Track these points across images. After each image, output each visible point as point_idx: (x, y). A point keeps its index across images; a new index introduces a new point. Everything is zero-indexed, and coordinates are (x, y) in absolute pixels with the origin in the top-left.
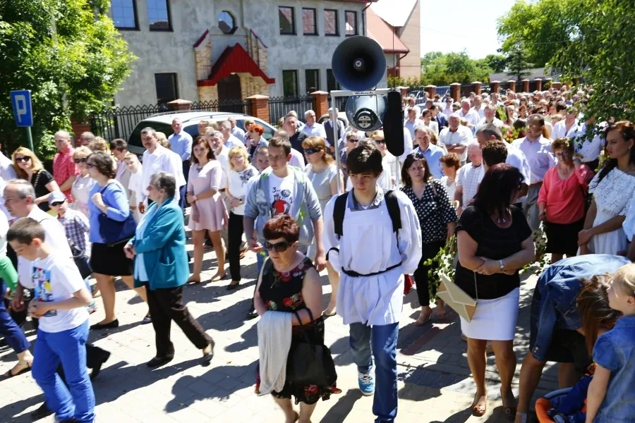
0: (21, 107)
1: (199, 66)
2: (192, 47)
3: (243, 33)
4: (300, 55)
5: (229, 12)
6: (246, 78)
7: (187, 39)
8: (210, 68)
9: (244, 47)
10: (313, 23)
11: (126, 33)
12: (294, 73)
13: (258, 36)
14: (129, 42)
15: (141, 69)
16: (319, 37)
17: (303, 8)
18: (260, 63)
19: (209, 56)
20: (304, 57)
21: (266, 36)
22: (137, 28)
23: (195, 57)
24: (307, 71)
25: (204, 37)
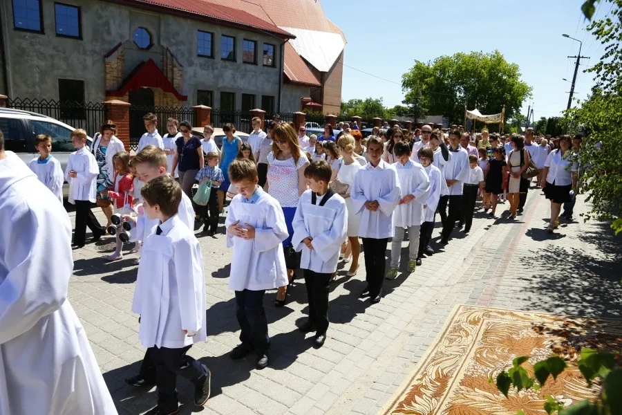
1: (108, 76)
2: (102, 57)
3: (159, 50)
4: (217, 77)
5: (146, 29)
6: (160, 94)
7: (97, 49)
8: (120, 79)
9: (158, 64)
10: (232, 51)
11: (29, 35)
12: (209, 93)
13: (175, 55)
14: (31, 44)
15: (43, 74)
16: (236, 63)
17: (223, 35)
18: (175, 81)
19: (120, 68)
20: (221, 80)
21: (183, 55)
22: (42, 32)
23: (105, 68)
24: (222, 93)
25: (116, 49)
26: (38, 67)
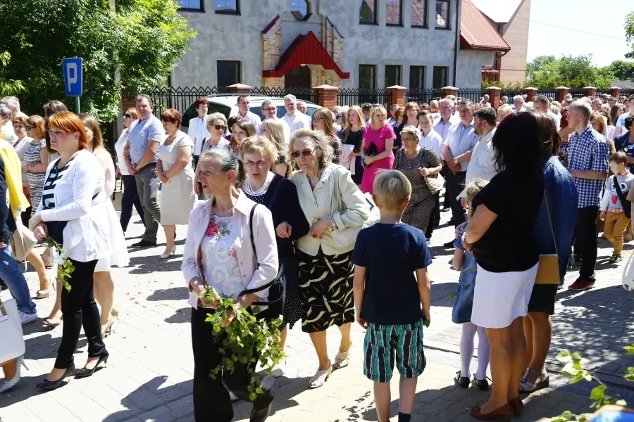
0: (72, 76)
1: (266, 54)
2: (259, 33)
3: (318, 20)
4: (381, 48)
6: (318, 71)
7: (255, 24)
8: (278, 58)
9: (317, 35)
10: (398, 13)
11: (190, 14)
12: (372, 68)
13: (335, 24)
14: (193, 24)
15: (203, 56)
16: (404, 29)
18: (334, 55)
19: (278, 43)
20: (385, 50)
21: (343, 25)
22: (202, 10)
23: (263, 44)
24: (387, 66)
25: (273, 23)
26: (198, 49)
